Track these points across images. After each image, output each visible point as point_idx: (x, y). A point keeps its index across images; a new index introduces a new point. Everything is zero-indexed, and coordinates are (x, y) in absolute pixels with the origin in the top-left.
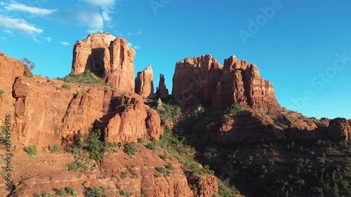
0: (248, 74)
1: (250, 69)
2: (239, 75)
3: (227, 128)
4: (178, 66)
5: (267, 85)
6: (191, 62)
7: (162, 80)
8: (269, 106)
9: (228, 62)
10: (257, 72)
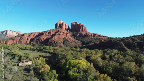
0: (83, 26)
1: (83, 25)
2: (81, 26)
3: (78, 35)
4: (72, 23)
5: (85, 28)
6: (74, 23)
7: (69, 26)
8: (85, 31)
9: (80, 24)
10: (84, 26)
